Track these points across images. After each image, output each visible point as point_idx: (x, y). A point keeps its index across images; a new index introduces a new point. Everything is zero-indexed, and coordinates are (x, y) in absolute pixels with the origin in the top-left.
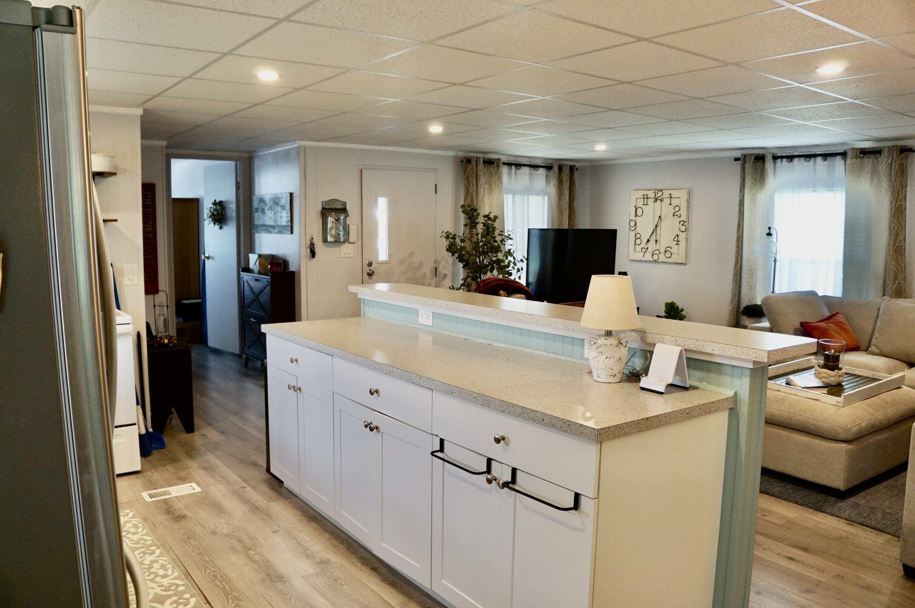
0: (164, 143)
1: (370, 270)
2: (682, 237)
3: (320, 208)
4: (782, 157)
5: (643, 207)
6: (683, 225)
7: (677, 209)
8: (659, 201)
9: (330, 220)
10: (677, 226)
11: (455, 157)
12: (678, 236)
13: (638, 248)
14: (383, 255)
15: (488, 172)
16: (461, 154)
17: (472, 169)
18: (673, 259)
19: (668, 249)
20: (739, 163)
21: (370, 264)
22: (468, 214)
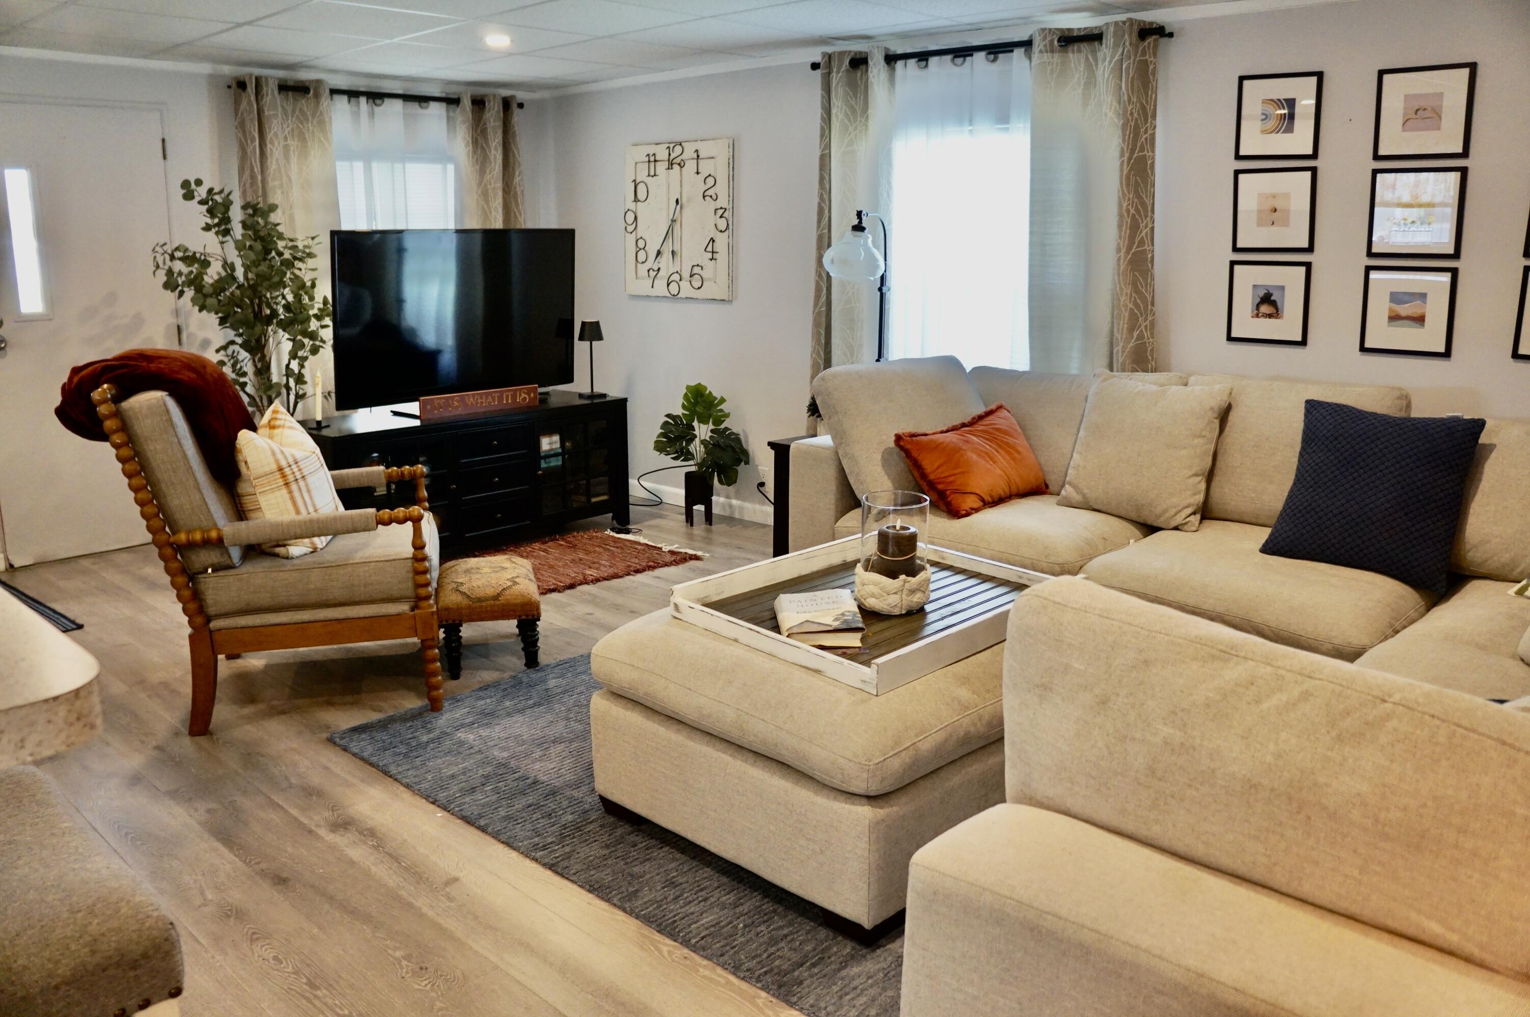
1: (1, 336)
2: (722, 242)
4: (906, 56)
5: (649, 180)
6: (721, 217)
7: (710, 181)
8: (676, 167)
10: (712, 219)
11: (213, 78)
12: (712, 240)
13: (643, 269)
14: (32, 301)
15: (297, 112)
16: (227, 70)
17: (249, 103)
18: (709, 290)
19: (696, 270)
20: (818, 73)
21: (1, 324)
22: (202, 202)
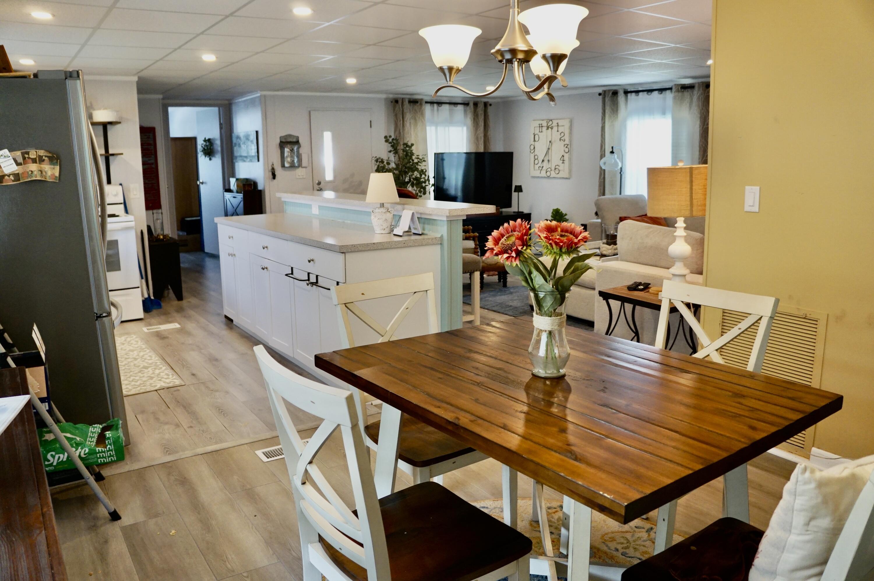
0: (161, 96)
1: (319, 188)
2: (567, 156)
3: (278, 141)
4: (631, 92)
5: (540, 134)
6: (566, 147)
7: (563, 134)
8: (550, 129)
9: (287, 150)
10: (563, 148)
11: (386, 99)
12: (563, 156)
13: (537, 167)
14: (329, 176)
15: (414, 110)
16: (391, 96)
17: (400, 108)
18: (561, 175)
19: (557, 167)
20: (601, 97)
21: (319, 183)
22: (390, 143)
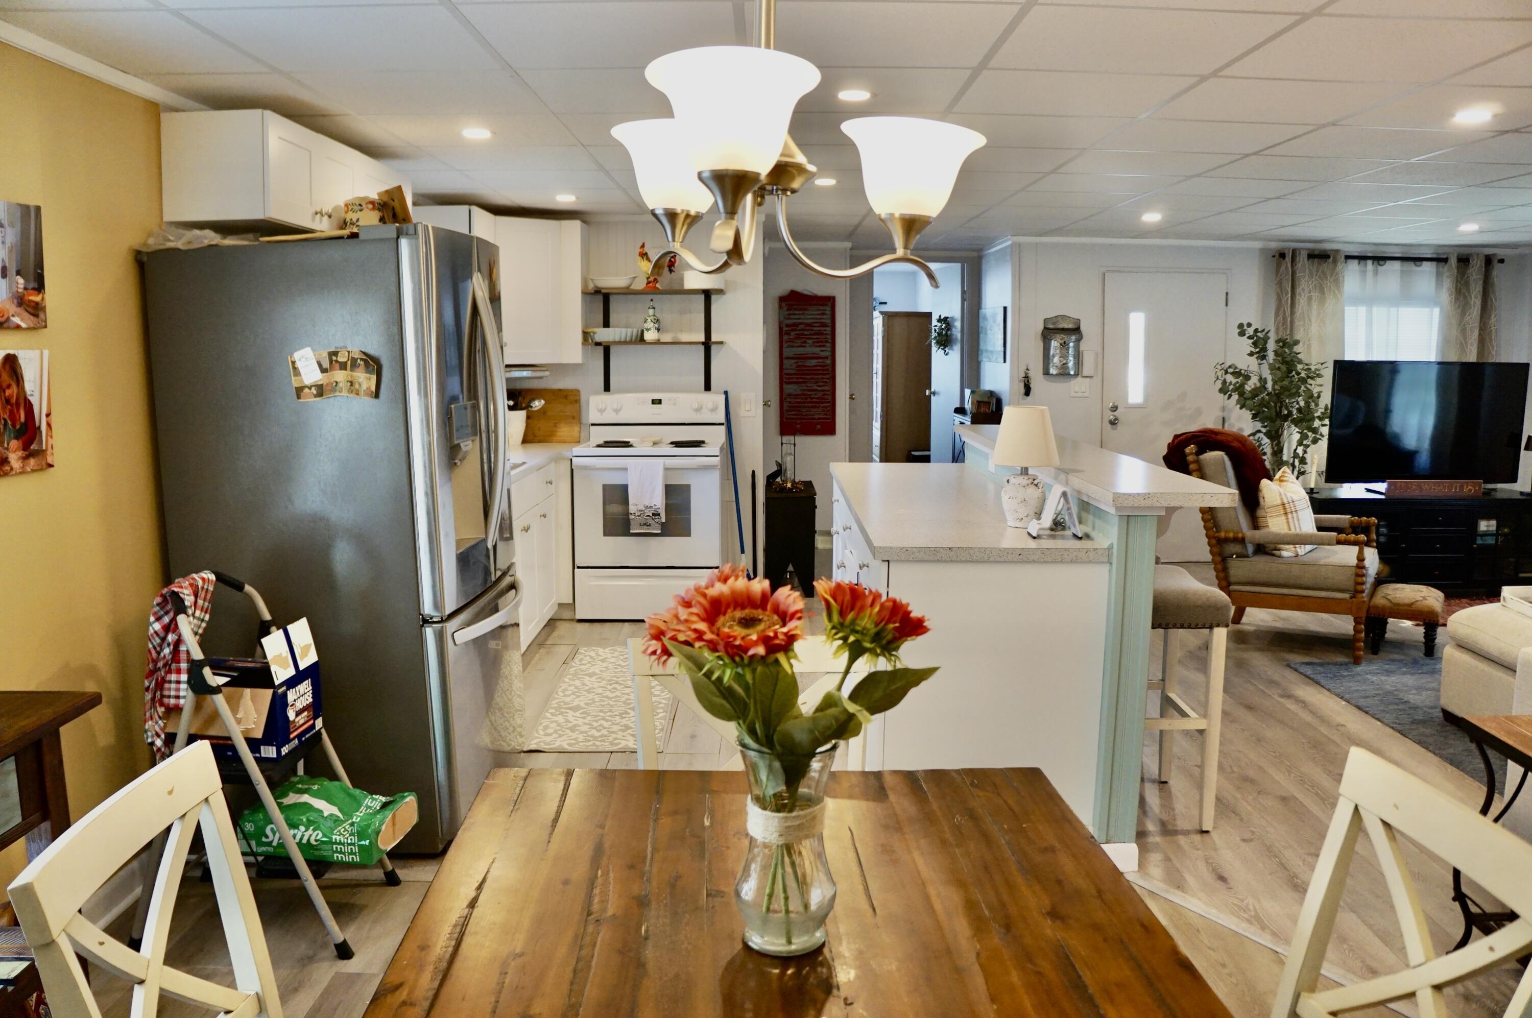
1: (1114, 416)
3: (1041, 327)
9: (1054, 344)
11: (1263, 251)
14: (1135, 393)
15: (1320, 273)
16: (1273, 245)
17: (1287, 268)
21: (1115, 408)
22: (1249, 338)
